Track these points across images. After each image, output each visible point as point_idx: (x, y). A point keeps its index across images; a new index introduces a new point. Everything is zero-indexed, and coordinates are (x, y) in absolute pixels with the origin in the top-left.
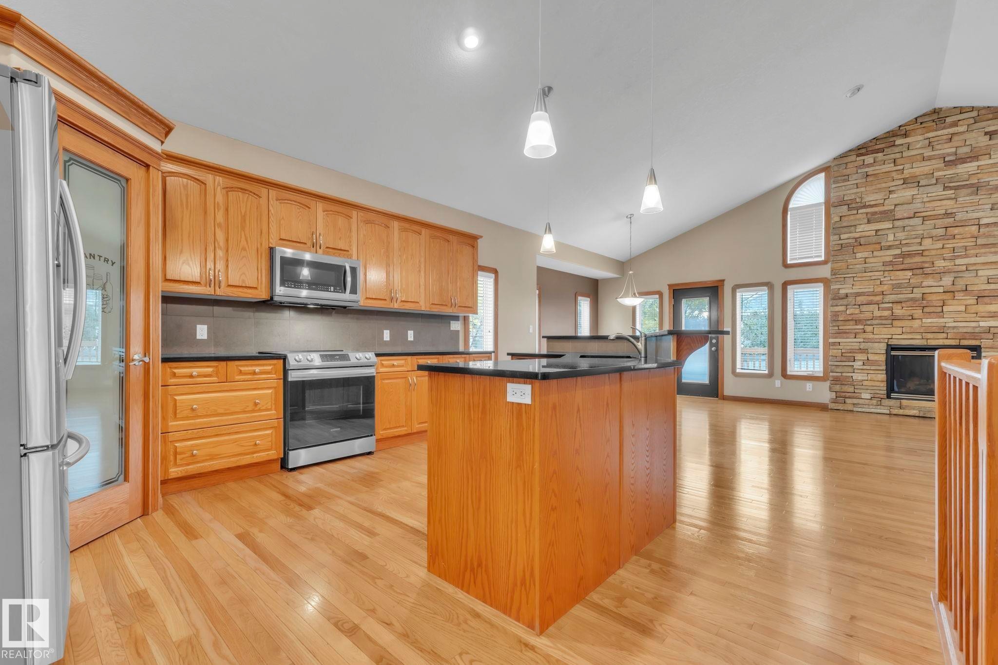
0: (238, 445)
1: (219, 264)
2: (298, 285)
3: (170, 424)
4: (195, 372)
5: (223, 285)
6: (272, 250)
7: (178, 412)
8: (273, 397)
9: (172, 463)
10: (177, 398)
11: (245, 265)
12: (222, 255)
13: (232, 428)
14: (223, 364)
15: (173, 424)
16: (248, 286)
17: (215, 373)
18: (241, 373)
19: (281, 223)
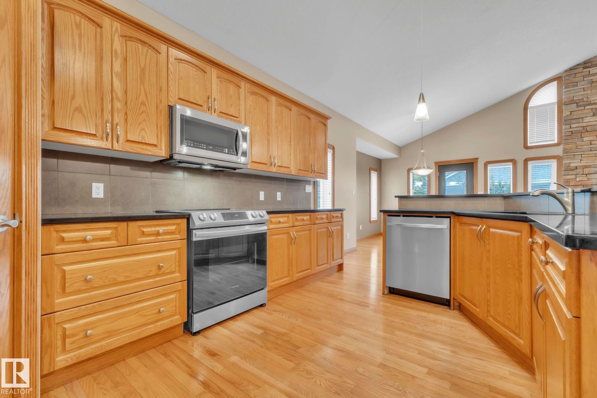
0: (140, 315)
1: (118, 117)
2: (197, 145)
3: (58, 301)
4: (89, 235)
5: (121, 140)
6: (171, 109)
7: (67, 285)
8: (177, 258)
9: (59, 350)
10: (65, 268)
11: (144, 120)
12: (120, 107)
13: (134, 297)
14: (124, 225)
15: (60, 301)
16: (147, 142)
17: (114, 235)
18: (143, 234)
19: (180, 82)
